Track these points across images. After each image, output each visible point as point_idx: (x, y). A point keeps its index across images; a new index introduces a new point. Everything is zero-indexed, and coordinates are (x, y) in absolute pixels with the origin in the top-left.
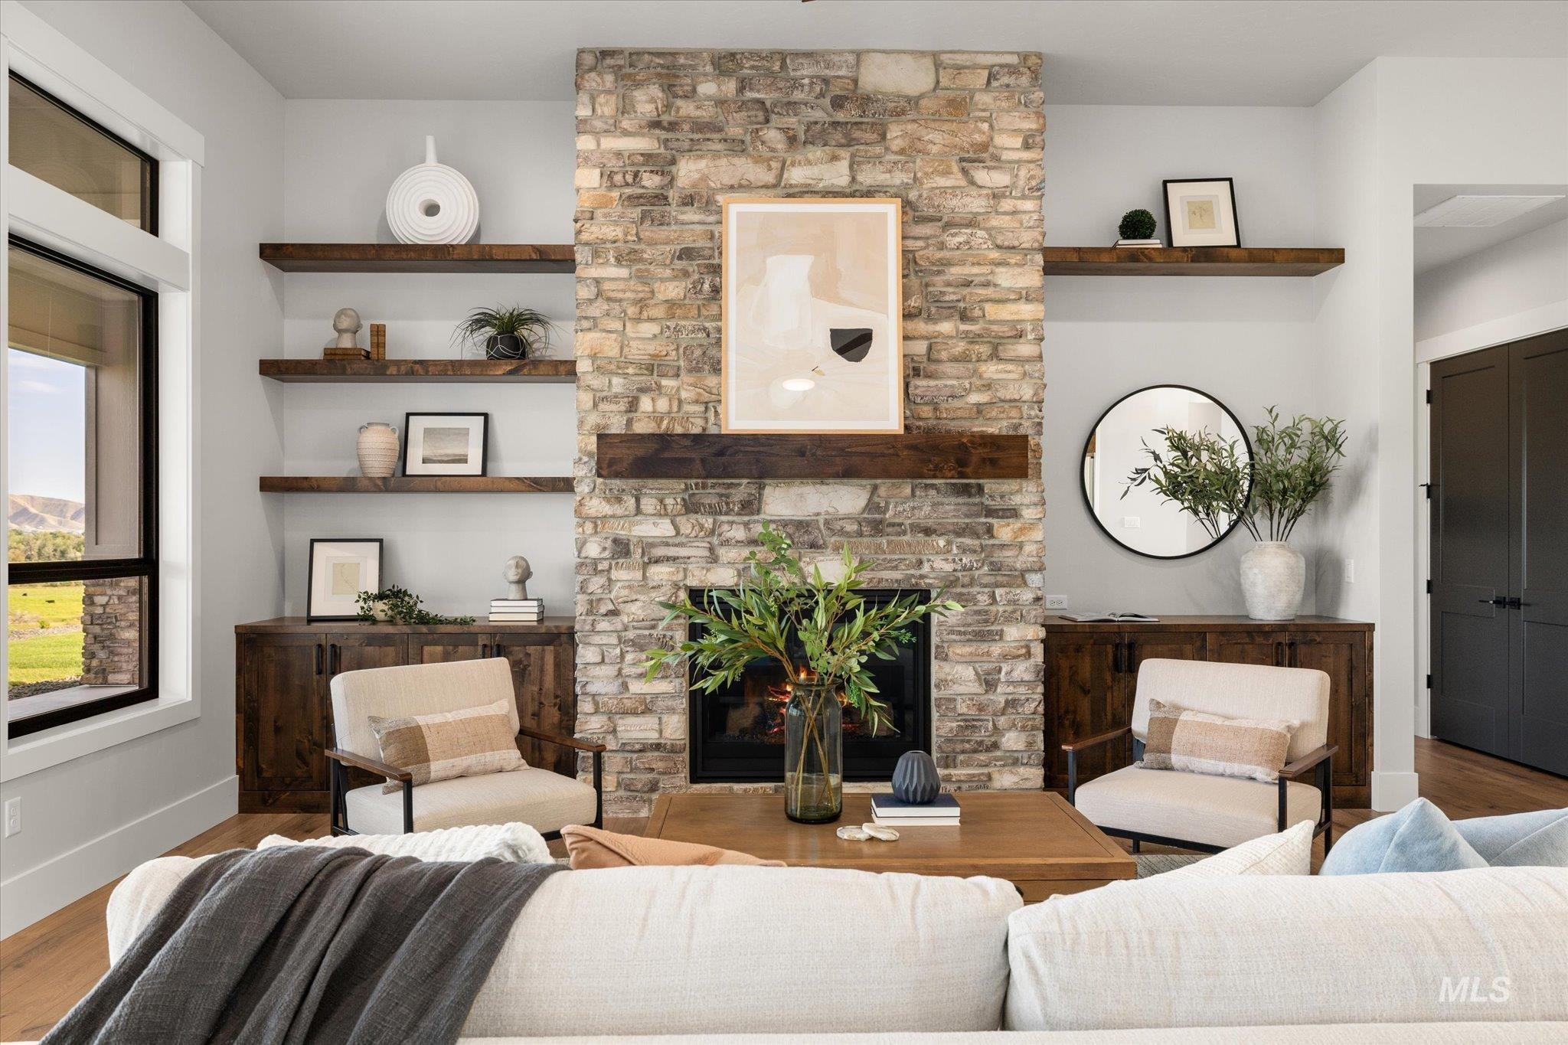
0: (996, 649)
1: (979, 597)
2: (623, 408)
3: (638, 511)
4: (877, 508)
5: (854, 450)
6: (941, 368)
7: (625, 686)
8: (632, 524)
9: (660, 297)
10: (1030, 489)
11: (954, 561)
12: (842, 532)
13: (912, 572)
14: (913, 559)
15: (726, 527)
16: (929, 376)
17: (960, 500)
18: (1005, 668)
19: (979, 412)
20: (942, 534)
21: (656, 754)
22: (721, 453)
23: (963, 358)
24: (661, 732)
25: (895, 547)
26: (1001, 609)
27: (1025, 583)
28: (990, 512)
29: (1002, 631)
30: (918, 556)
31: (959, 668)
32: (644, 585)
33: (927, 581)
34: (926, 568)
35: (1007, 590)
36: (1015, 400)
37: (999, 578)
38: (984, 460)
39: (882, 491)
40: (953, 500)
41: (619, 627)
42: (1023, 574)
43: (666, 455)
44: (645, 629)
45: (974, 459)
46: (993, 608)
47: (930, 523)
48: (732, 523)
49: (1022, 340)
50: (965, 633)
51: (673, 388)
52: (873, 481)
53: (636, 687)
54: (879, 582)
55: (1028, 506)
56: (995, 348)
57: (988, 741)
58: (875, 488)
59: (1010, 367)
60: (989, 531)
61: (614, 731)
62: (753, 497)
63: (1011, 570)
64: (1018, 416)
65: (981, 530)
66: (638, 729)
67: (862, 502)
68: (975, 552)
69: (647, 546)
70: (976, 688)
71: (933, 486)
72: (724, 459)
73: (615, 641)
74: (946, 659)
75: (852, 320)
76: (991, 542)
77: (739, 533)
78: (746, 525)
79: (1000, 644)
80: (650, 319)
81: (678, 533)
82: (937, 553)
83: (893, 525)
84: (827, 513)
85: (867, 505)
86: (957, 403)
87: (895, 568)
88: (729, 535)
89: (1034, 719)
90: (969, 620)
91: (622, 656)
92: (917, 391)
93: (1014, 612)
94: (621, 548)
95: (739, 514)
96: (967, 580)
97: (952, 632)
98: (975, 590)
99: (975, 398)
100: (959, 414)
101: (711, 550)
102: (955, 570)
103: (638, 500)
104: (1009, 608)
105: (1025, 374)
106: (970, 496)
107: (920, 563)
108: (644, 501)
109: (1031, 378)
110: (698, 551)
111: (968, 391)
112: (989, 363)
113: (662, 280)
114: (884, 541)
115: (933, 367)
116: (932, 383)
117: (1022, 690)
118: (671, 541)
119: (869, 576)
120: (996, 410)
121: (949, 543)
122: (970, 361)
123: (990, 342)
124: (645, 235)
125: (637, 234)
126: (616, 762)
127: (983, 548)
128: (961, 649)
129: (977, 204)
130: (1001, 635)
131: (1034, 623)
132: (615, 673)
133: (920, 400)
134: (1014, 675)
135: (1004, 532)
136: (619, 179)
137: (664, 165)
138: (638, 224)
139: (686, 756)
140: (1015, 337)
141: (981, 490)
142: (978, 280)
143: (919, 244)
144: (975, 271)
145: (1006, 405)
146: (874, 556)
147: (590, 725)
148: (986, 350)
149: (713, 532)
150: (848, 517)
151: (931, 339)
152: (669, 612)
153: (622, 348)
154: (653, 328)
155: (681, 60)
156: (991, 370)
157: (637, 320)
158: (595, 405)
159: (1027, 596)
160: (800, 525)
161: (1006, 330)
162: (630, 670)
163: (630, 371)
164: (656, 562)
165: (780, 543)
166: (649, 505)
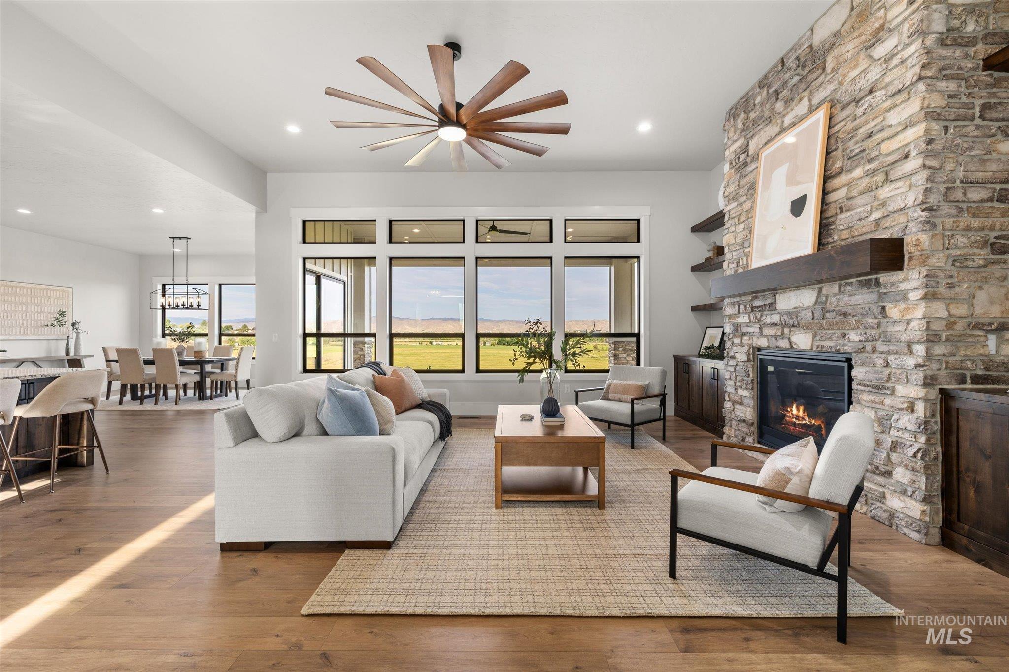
0: (888, 401)
1: (877, 361)
2: (736, 265)
3: (739, 312)
4: (822, 302)
6: (854, 202)
7: (736, 390)
8: (738, 317)
9: (744, 210)
10: (914, 276)
11: (861, 334)
12: (805, 317)
13: (840, 341)
14: (838, 333)
15: (764, 317)
16: (848, 210)
17: (865, 291)
18: (895, 417)
19: (877, 225)
20: (854, 316)
21: (744, 424)
23: (869, 190)
24: (746, 414)
25: (831, 326)
26: (892, 371)
27: (911, 352)
28: (884, 298)
29: (894, 387)
30: (843, 331)
32: (742, 345)
33: (846, 348)
34: (847, 339)
35: (897, 356)
36: (901, 209)
37: (892, 348)
38: (843, 263)
39: (824, 292)
40: (861, 292)
41: (735, 364)
44: (742, 366)
46: (887, 370)
47: (847, 309)
48: (767, 315)
49: (909, 159)
50: (867, 386)
52: (820, 285)
53: (740, 392)
54: (822, 347)
55: (912, 290)
56: (887, 174)
57: (882, 468)
58: (820, 289)
59: (900, 184)
60: (883, 311)
61: (733, 410)
62: (773, 301)
63: (897, 342)
64: (905, 220)
65: (877, 311)
66: (740, 411)
67: (814, 299)
68: (873, 328)
69: (742, 327)
71: (851, 284)
74: (859, 402)
75: (800, 192)
76: (888, 320)
77: (768, 320)
78: (771, 316)
79: (893, 398)
80: (742, 222)
81: (750, 322)
82: (852, 329)
83: (829, 311)
84: (800, 307)
85: (817, 300)
86: (863, 223)
87: (831, 339)
88: (764, 321)
89: (917, 463)
90: (871, 376)
91: (736, 376)
92: (841, 223)
93: (900, 374)
94: (735, 328)
95: (768, 310)
96: (869, 347)
97: (861, 384)
98: (875, 356)
99: (875, 216)
100: (864, 230)
101: (760, 329)
102: (860, 341)
104: (898, 371)
105: (910, 186)
106: (870, 287)
107: (844, 336)
108: (740, 307)
109: (917, 187)
110: (755, 329)
111: (870, 213)
112: (884, 187)
113: (745, 202)
114: (824, 321)
115: (850, 203)
116: (848, 214)
117: (907, 436)
118: (748, 325)
119: (818, 343)
120: (889, 220)
121: (857, 321)
122: (872, 190)
123: (883, 171)
124: (741, 183)
125: (738, 185)
126: (734, 423)
127: (879, 325)
128: (866, 397)
129: (875, 74)
130: (893, 392)
131: (917, 385)
132: (734, 384)
133: (842, 228)
134: (900, 424)
135: (894, 312)
136: (734, 163)
137: (745, 149)
138: (739, 180)
139: (755, 429)
140: (900, 160)
141: (877, 283)
142: (875, 130)
143: (843, 123)
144: (873, 123)
145: (896, 215)
146: (821, 331)
147: (728, 405)
148: (880, 178)
149: (759, 321)
150: (808, 307)
151: (849, 184)
152: (746, 359)
153: (735, 238)
154: (742, 226)
155: (750, 94)
156: (884, 193)
157: (739, 224)
158: (728, 266)
159: (910, 362)
160: (789, 314)
161: (895, 157)
162: (738, 384)
163: (737, 248)
164: (744, 334)
165: (781, 325)
166: (742, 308)
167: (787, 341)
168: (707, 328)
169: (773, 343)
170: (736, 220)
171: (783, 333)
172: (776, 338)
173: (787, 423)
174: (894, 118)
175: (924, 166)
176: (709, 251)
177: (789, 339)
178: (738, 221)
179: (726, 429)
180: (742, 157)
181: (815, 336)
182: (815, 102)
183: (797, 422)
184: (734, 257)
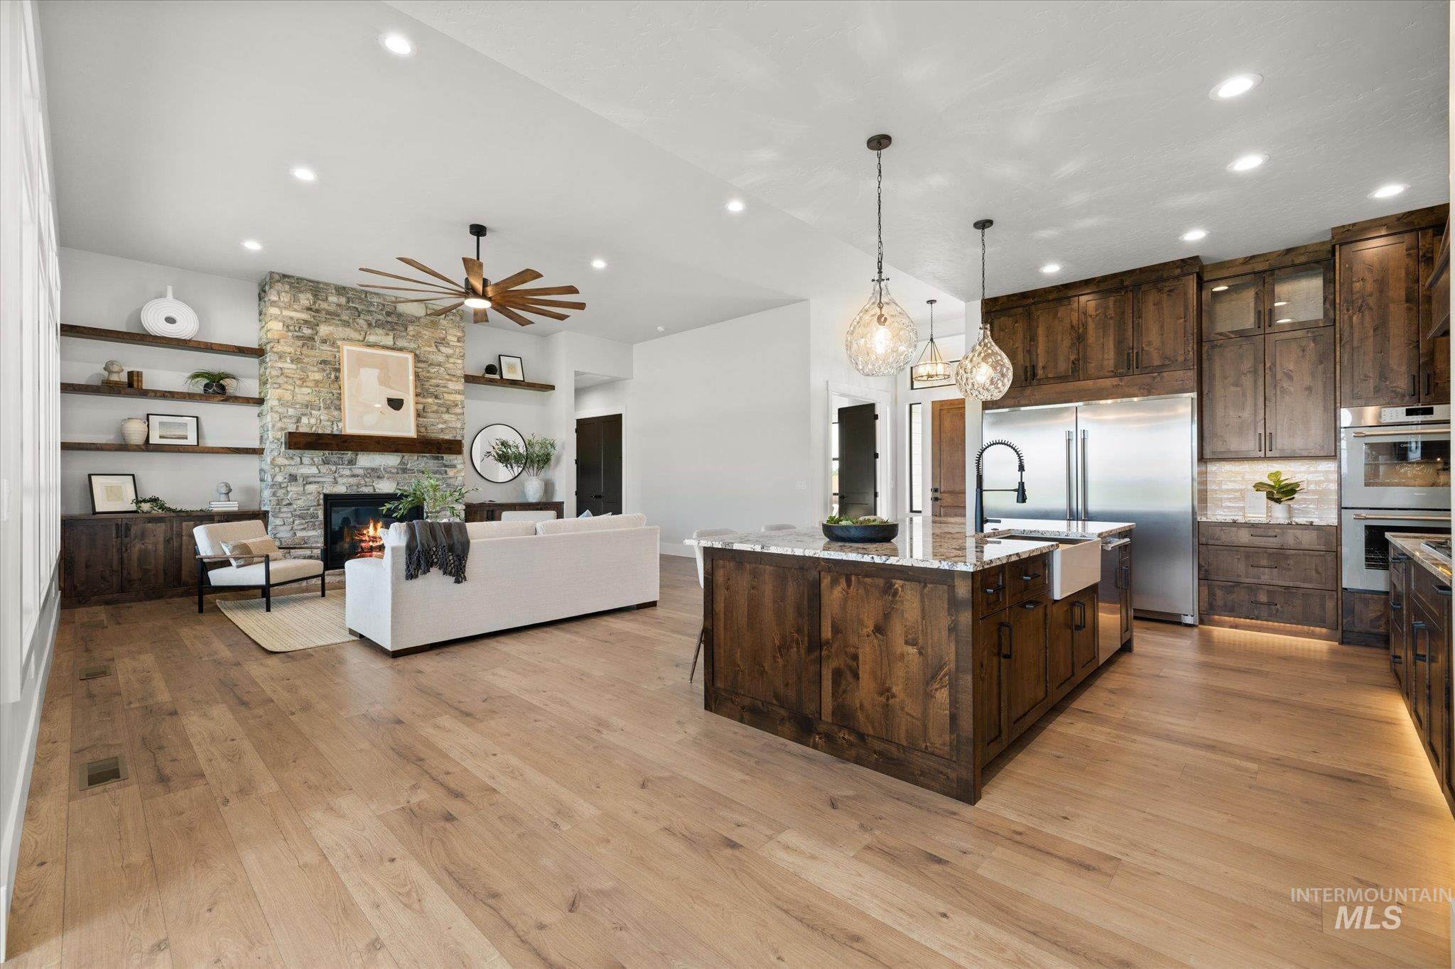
2: (294, 421)
3: (301, 463)
4: (404, 463)
6: (428, 415)
7: (295, 534)
8: (298, 468)
9: (312, 378)
10: (460, 458)
12: (390, 472)
13: (415, 486)
15: (341, 470)
16: (425, 417)
17: (435, 462)
19: (442, 431)
20: (428, 473)
23: (437, 412)
28: (446, 466)
32: (304, 493)
36: (454, 428)
38: (446, 448)
39: (406, 458)
40: (433, 461)
41: (292, 510)
44: (305, 510)
45: (443, 448)
47: (424, 469)
48: (344, 468)
49: (457, 407)
51: (317, 414)
52: (402, 454)
53: (299, 534)
55: (459, 464)
56: (448, 409)
58: (403, 456)
59: (453, 416)
60: (446, 472)
62: (353, 459)
64: (456, 433)
65: (442, 472)
67: (398, 461)
68: (440, 479)
69: (305, 477)
71: (425, 456)
73: (290, 516)
75: (395, 395)
76: (447, 476)
77: (347, 472)
78: (350, 469)
80: (307, 387)
81: (320, 472)
82: (426, 480)
83: (410, 470)
84: (384, 465)
85: (400, 462)
86: (433, 427)
88: (343, 473)
94: (293, 478)
95: (347, 465)
99: (440, 426)
100: (435, 431)
101: (335, 479)
103: (301, 459)
106: (439, 460)
108: (304, 459)
109: (460, 420)
110: (329, 479)
111: (438, 424)
112: (445, 414)
113: (312, 371)
114: (407, 475)
115: (425, 414)
116: (425, 420)
118: (316, 475)
120: (448, 430)
122: (439, 413)
123: (446, 407)
124: (304, 352)
125: (300, 351)
129: (441, 359)
135: (451, 472)
136: (291, 328)
137: (314, 326)
138: (300, 347)
141: (442, 457)
142: (441, 385)
143: (421, 370)
144: (441, 382)
146: (403, 481)
148: (444, 409)
149: (335, 472)
150: (393, 467)
151: (427, 404)
152: (315, 504)
155: (321, 286)
156: (446, 417)
160: (373, 469)
163: (296, 406)
164: (310, 483)
165: (365, 476)
166: (306, 460)
167: (372, 487)
169: (353, 491)
171: (365, 482)
172: (357, 486)
174: (452, 386)
180: (307, 332)
181: (398, 484)
182: (400, 343)
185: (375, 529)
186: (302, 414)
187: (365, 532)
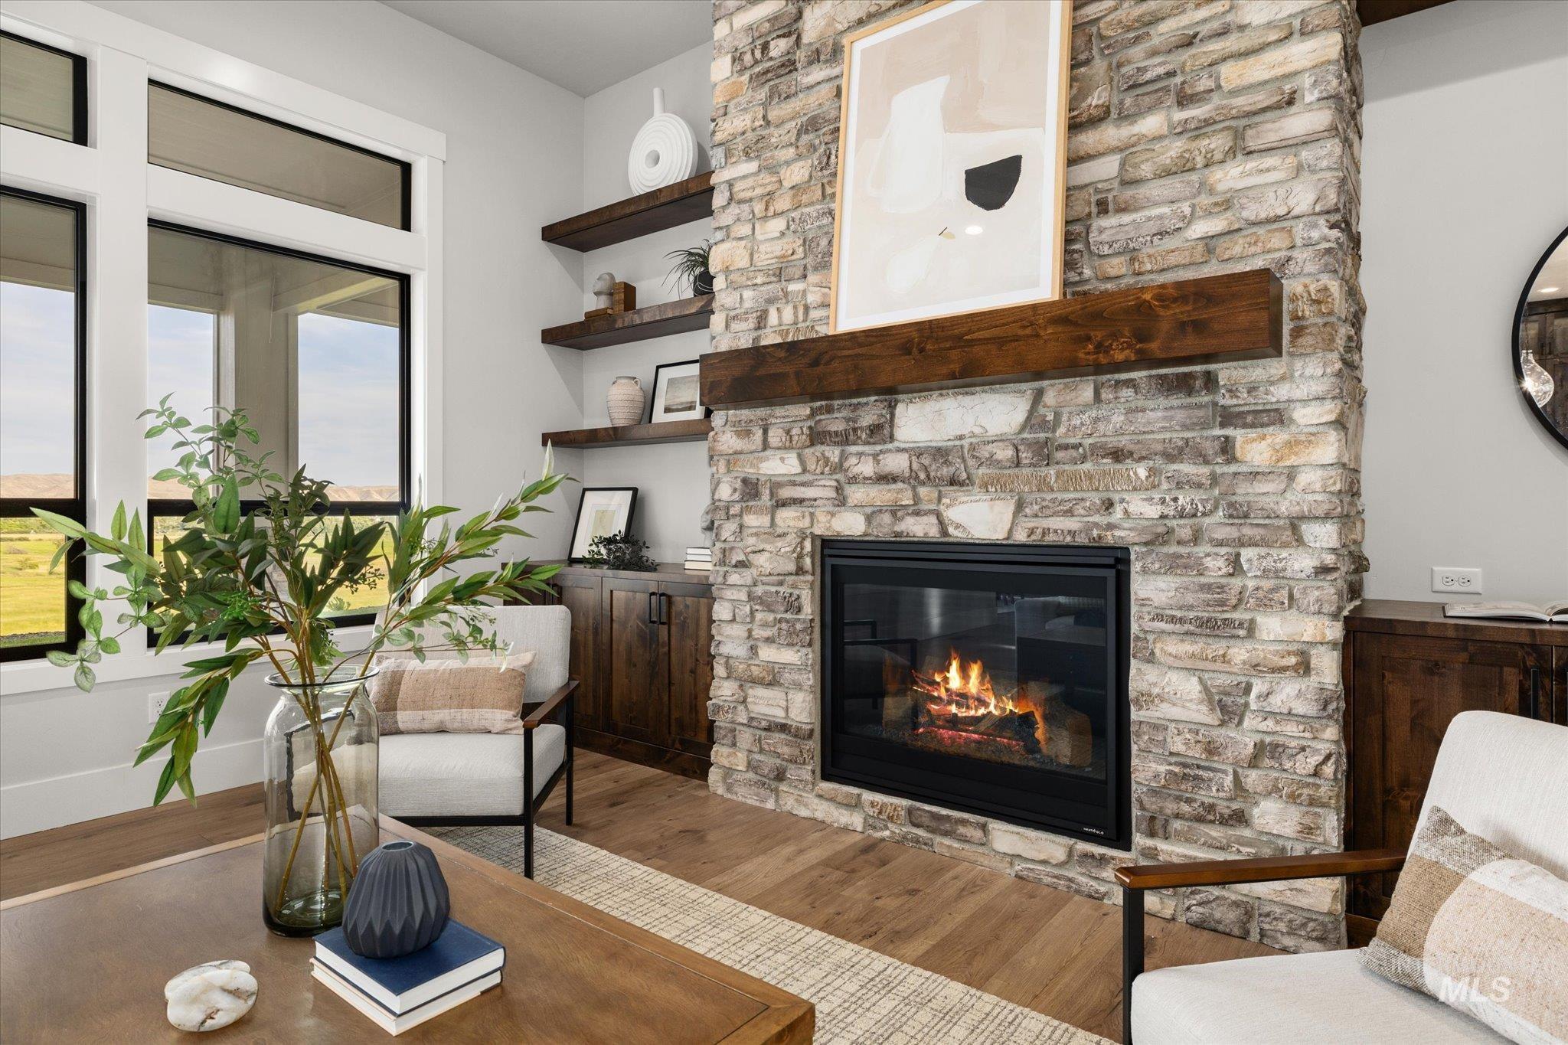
0: (1240, 653)
1: (1209, 562)
2: (752, 326)
3: (766, 446)
4: (1043, 425)
5: (975, 336)
6: (1142, 191)
7: (753, 649)
8: (761, 460)
9: (787, 184)
10: (1308, 371)
11: (1163, 501)
12: (991, 461)
13: (1096, 518)
14: (1096, 498)
15: (853, 460)
16: (1122, 210)
17: (1174, 401)
18: (1258, 687)
19: (1210, 251)
20: (1141, 459)
21: (783, 736)
22: (816, 363)
23: (1183, 167)
24: (787, 710)
25: (1072, 481)
26: (1251, 584)
27: (1300, 541)
28: (1229, 418)
29: (1252, 621)
30: (1105, 495)
31: (1174, 677)
32: (774, 533)
33: (1117, 533)
34: (1118, 513)
35: (1263, 551)
36: (1277, 219)
37: (1247, 531)
38: (1182, 325)
39: (1050, 398)
40: (1162, 402)
41: (749, 581)
42: (1294, 524)
43: (762, 372)
44: (773, 585)
45: (1165, 326)
46: (1237, 582)
47: (1124, 442)
48: (860, 454)
49: (1294, 109)
50: (1181, 621)
51: (799, 291)
52: (1037, 384)
53: (767, 653)
54: (1044, 534)
55: (1305, 402)
56: (1238, 135)
57: (1223, 807)
58: (1039, 394)
59: (1270, 161)
60: (1227, 448)
61: (744, 701)
62: (883, 420)
63: (1268, 517)
64: (1287, 243)
65: (1210, 448)
66: (767, 703)
67: (1020, 416)
68: (1199, 486)
69: (775, 486)
70: (1201, 714)
71: (1130, 383)
72: (820, 369)
73: (744, 597)
74: (1151, 659)
75: (987, 151)
76: (1233, 468)
77: (867, 468)
78: (875, 457)
79: (1249, 645)
80: (776, 215)
81: (805, 471)
82: (1135, 489)
83: (1066, 447)
84: (973, 435)
85: (1028, 419)
86: (1169, 243)
87: (1069, 513)
88: (856, 470)
89: (1318, 786)
90: (1190, 598)
91: (752, 612)
92: (1104, 237)
93: (1275, 590)
94: (750, 489)
95: (867, 443)
96: (1185, 533)
97: (1159, 617)
98: (1201, 550)
99: (1201, 228)
100: (1173, 260)
101: (839, 489)
102: (1163, 517)
103: (765, 432)
104: (1267, 584)
105: (1299, 169)
106: (1190, 392)
107: (1109, 505)
108: (771, 433)
109: (1313, 172)
110: (822, 491)
111: (1189, 220)
112: (1228, 166)
113: (788, 163)
114: (1052, 471)
115: (1129, 193)
116: (1126, 218)
117: (1291, 728)
118: (798, 479)
119: (1031, 525)
120: (1241, 241)
121: (1152, 471)
122: (1193, 169)
123: (1228, 128)
124: (772, 115)
125: (764, 117)
126: (745, 738)
127: (1214, 479)
128: (1174, 647)
130: (1251, 629)
131: (1319, 613)
132: (746, 634)
133: (1106, 250)
134: (1276, 702)
135: (1254, 450)
136: (747, 59)
137: (789, 28)
138: (765, 105)
139: (814, 745)
140: (1277, 107)
141: (1211, 380)
142: (1204, 30)
144: (1198, 14)
145: (1261, 231)
146: (1038, 495)
147: (723, 690)
149: (839, 467)
150: (1000, 439)
151: (1126, 150)
152: (791, 567)
153: (752, 255)
154: (779, 224)
156: (1230, 176)
157: (765, 218)
158: (727, 326)
159: (1302, 563)
160: (940, 453)
161: (1261, 99)
162: (759, 633)
163: (759, 281)
164: (784, 505)
165: (912, 479)
166: (776, 436)
167: (933, 520)
168: (585, 490)
169: (884, 528)
170: (759, 208)
171: (916, 499)
172: (894, 513)
173: (932, 720)
174: (1259, 10)
175: (1333, 130)
176: (597, 294)
177: (938, 515)
178: (766, 209)
179: (720, 754)
181: (1020, 506)
183: (963, 713)
184: (748, 304)
185: (964, 671)
186: (770, 301)
187: (938, 678)
